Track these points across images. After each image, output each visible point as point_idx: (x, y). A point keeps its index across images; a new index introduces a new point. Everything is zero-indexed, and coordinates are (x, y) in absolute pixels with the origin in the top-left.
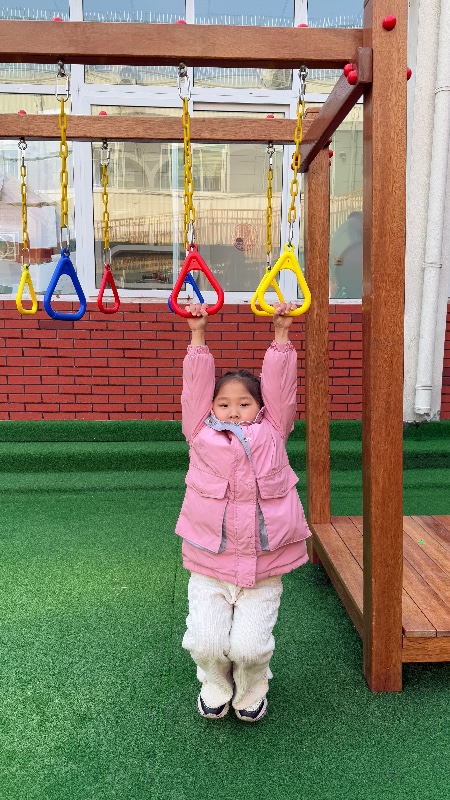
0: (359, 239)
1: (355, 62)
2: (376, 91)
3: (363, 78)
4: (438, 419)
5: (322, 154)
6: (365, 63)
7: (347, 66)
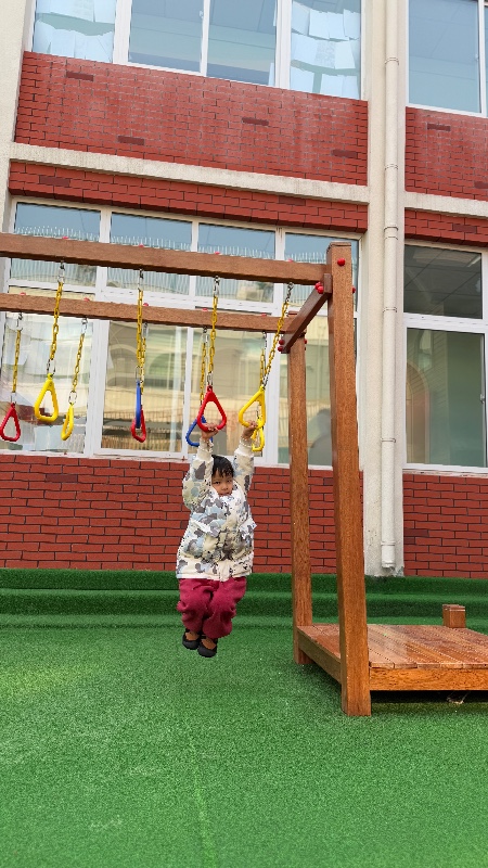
0: (328, 431)
1: (322, 282)
4: (402, 574)
5: (299, 342)
6: (328, 283)
7: (317, 284)
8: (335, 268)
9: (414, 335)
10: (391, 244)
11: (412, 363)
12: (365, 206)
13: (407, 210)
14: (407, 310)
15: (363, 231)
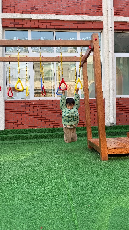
1: (91, 45)
2: (94, 50)
3: (92, 48)
5: (85, 63)
7: (89, 46)
8: (94, 41)
9: (118, 59)
10: (110, 32)
11: (117, 67)
12: (102, 22)
13: (115, 22)
14: (115, 52)
15: (102, 29)
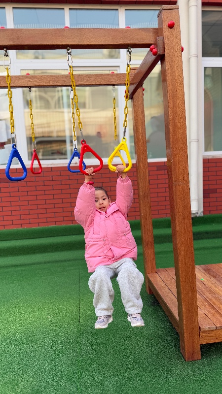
1: (156, 44)
2: (167, 58)
3: (160, 52)
4: (202, 215)
5: (139, 90)
7: (151, 47)
8: (166, 31)
14: (204, 55)
15: (175, 2)
